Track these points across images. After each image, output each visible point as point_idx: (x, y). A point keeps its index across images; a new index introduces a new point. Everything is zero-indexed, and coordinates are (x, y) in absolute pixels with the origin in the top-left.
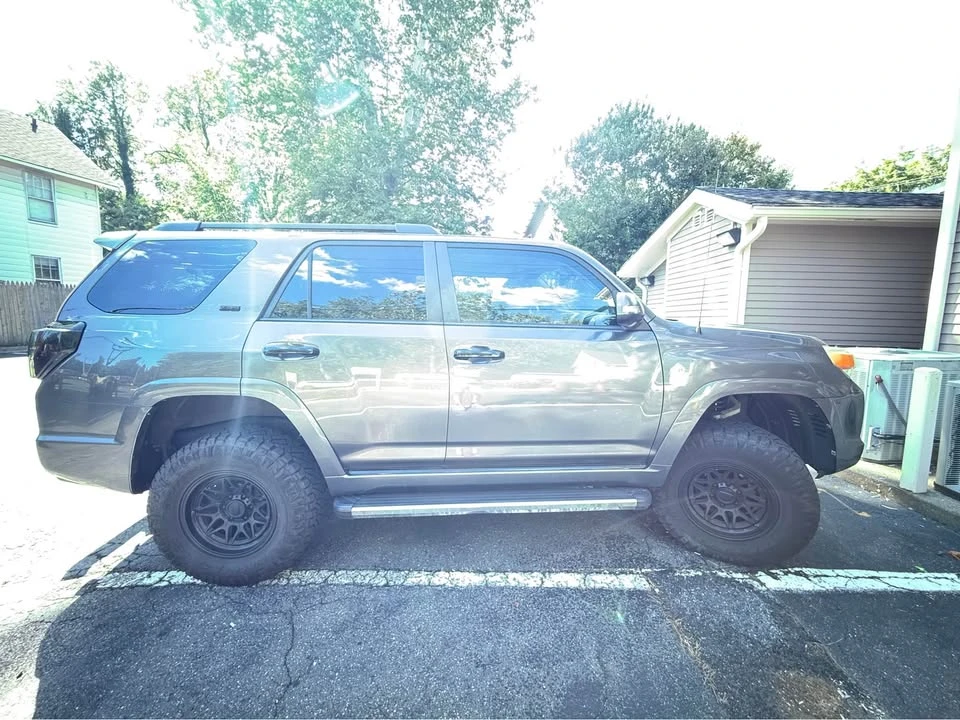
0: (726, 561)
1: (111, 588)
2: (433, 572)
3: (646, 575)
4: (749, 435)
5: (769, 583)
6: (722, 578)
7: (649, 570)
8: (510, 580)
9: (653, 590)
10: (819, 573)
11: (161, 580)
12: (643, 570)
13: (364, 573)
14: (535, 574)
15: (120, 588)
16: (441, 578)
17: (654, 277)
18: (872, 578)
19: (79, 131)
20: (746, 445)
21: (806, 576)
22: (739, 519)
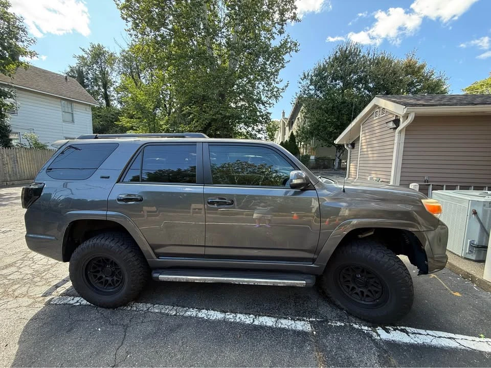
0: (360, 319)
1: (56, 304)
2: (200, 309)
3: (311, 322)
4: (372, 250)
5: (383, 334)
6: (355, 328)
7: (314, 319)
8: (237, 318)
9: (313, 332)
10: (416, 332)
11: (77, 302)
12: (311, 319)
13: (166, 307)
14: (251, 316)
15: (60, 304)
16: (203, 314)
17: (354, 144)
18: (450, 338)
19: (87, 79)
20: (369, 257)
21: (407, 333)
22: (367, 296)
